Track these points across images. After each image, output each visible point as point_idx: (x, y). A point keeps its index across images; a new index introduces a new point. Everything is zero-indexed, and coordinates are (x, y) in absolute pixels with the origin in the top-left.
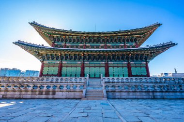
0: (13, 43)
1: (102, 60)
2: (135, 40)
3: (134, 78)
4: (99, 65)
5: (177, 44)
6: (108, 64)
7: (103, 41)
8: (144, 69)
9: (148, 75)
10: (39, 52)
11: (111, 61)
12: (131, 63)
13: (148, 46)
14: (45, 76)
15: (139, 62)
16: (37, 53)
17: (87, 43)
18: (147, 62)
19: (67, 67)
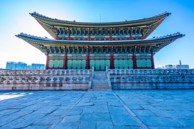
0: (16, 36)
1: (107, 53)
2: (142, 31)
3: (139, 70)
4: (104, 58)
5: (184, 35)
6: (113, 56)
7: (109, 32)
8: (150, 61)
9: (153, 67)
10: (43, 46)
11: (116, 53)
12: (136, 55)
13: (154, 37)
14: (51, 68)
15: (145, 55)
16: (41, 46)
17: (91, 34)
18: (152, 54)
19: (72, 59)
